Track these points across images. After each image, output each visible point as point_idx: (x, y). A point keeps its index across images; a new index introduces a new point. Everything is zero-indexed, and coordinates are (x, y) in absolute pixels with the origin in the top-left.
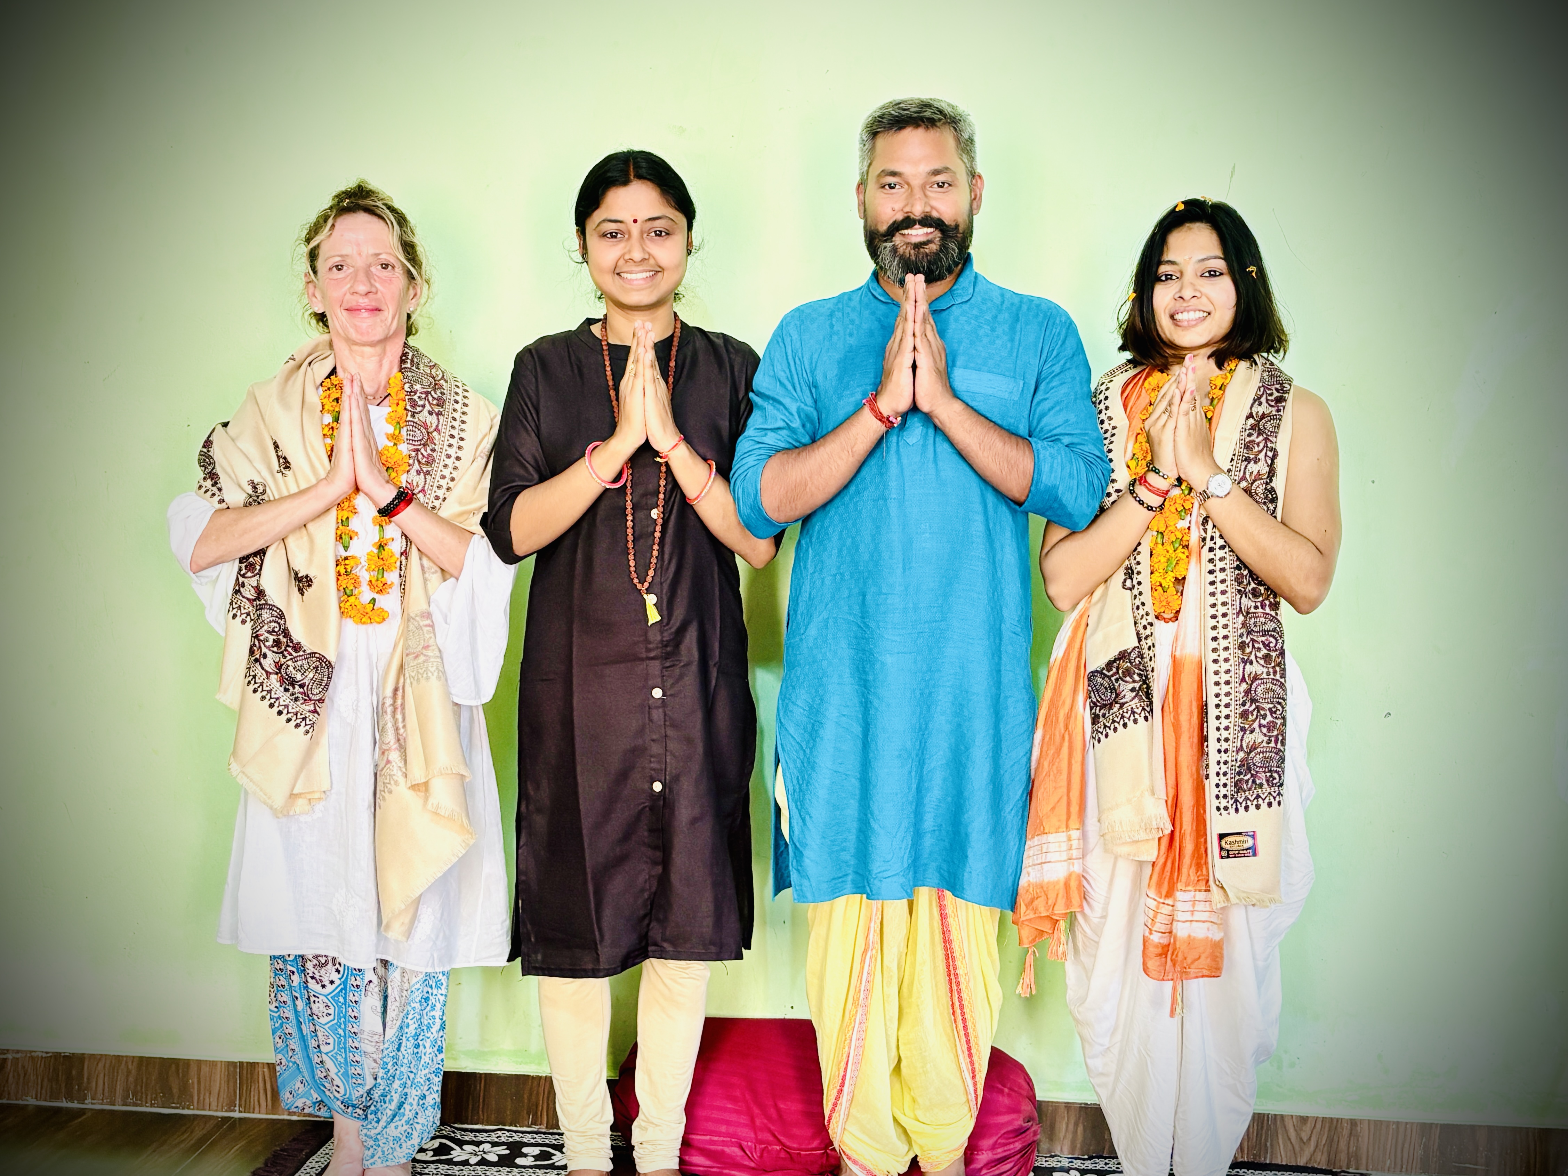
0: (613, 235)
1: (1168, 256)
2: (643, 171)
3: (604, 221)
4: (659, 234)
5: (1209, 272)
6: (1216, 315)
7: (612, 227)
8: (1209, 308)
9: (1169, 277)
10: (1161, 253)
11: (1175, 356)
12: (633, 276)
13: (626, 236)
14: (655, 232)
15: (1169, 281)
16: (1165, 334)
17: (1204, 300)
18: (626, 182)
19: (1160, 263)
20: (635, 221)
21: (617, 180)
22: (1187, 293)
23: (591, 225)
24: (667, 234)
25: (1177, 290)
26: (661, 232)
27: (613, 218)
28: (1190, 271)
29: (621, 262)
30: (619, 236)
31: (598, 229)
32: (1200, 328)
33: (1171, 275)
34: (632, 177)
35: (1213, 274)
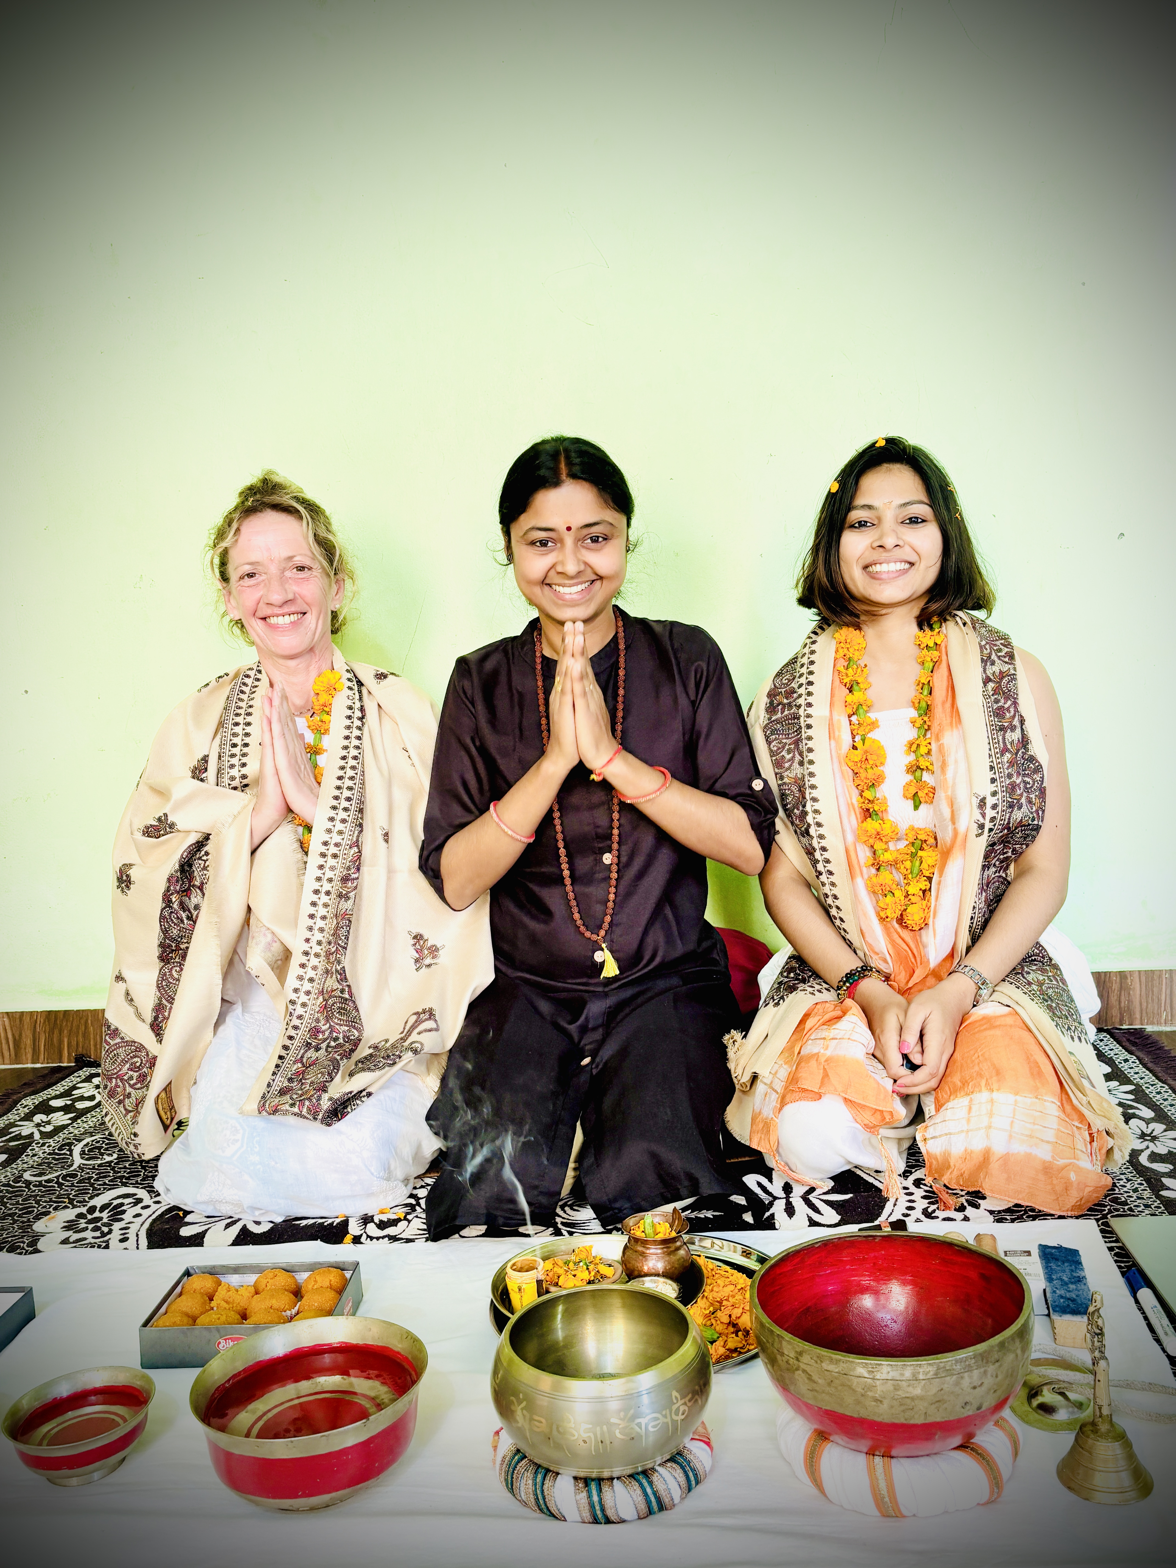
0: (544, 543)
1: (861, 500)
2: (576, 469)
3: (533, 529)
5: (910, 519)
6: (921, 567)
7: (543, 535)
8: (913, 558)
9: (862, 524)
10: (853, 497)
11: (868, 613)
12: (566, 590)
13: (558, 545)
15: (863, 529)
16: (856, 586)
17: (907, 549)
18: (556, 483)
19: (849, 508)
20: (569, 528)
21: (547, 481)
22: (889, 542)
23: (516, 531)
24: (605, 539)
25: (876, 537)
27: (544, 525)
28: (889, 516)
29: (552, 573)
31: (525, 537)
32: (901, 581)
33: (866, 522)
34: (564, 476)
35: (914, 521)
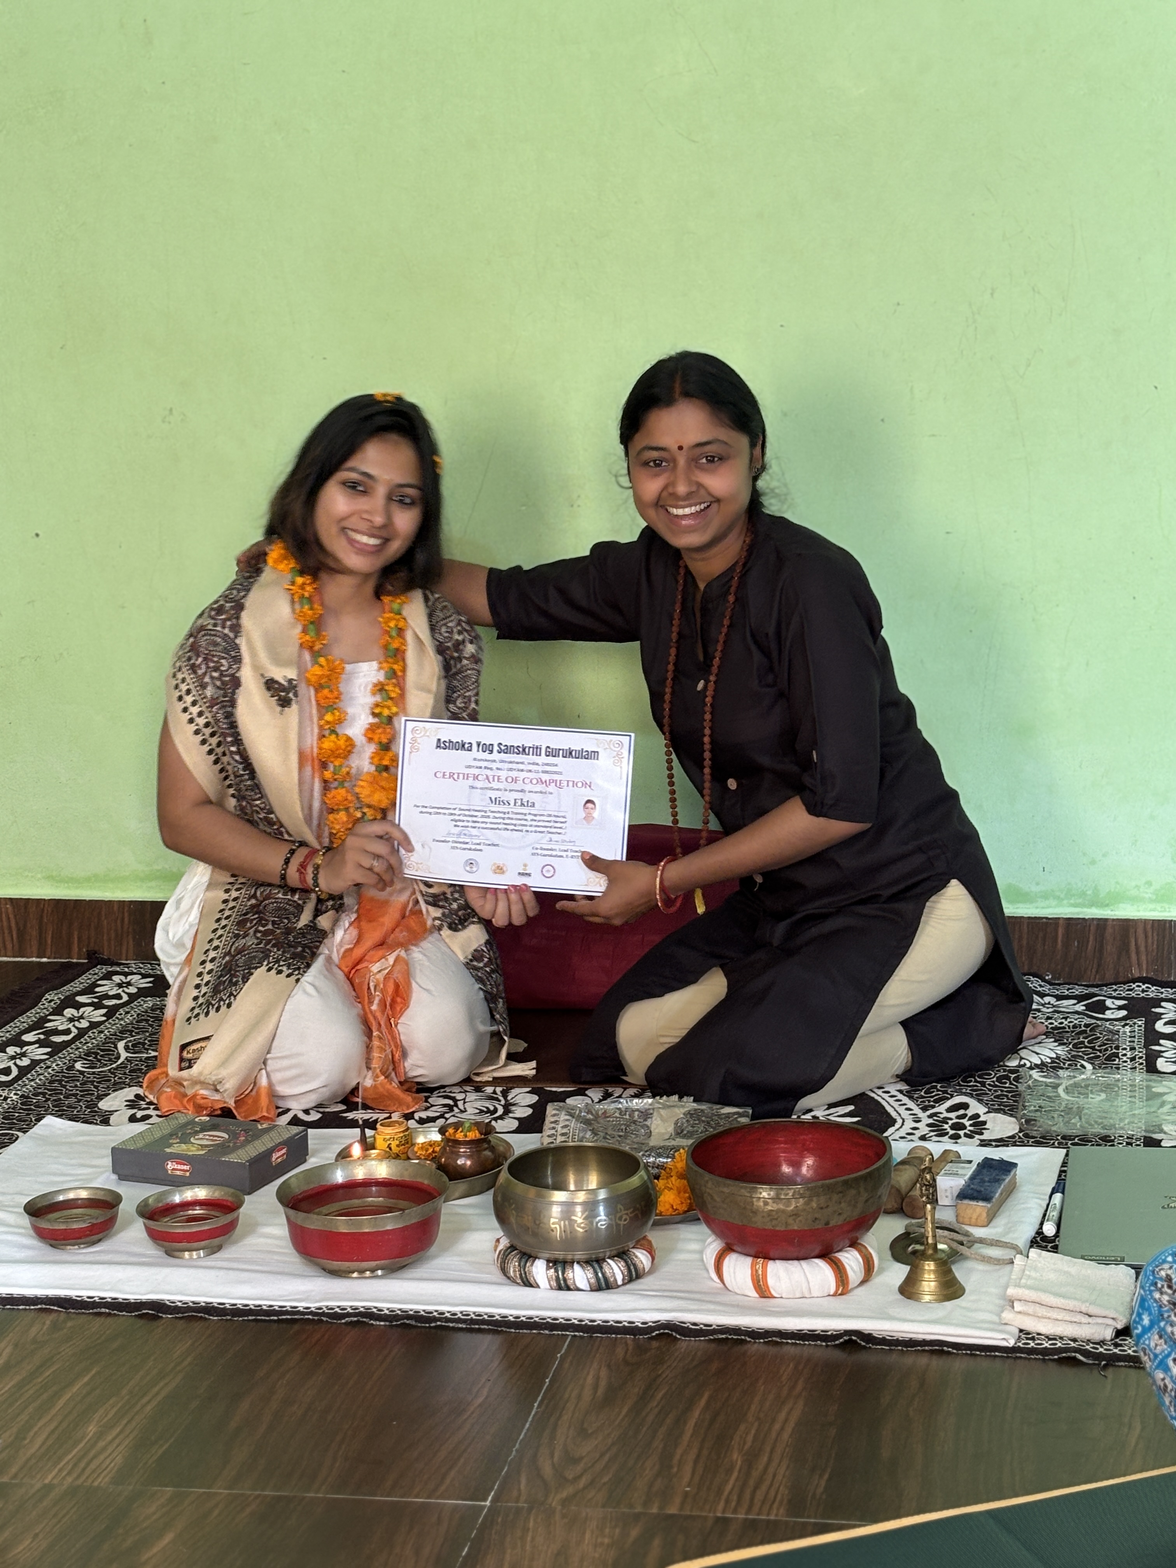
0: (657, 463)
2: (691, 387)
3: (647, 448)
4: (711, 460)
7: (656, 454)
13: (672, 465)
14: (707, 457)
18: (671, 402)
20: (680, 448)
21: (662, 401)
23: (632, 451)
26: (713, 457)
27: (657, 445)
29: (666, 493)
30: (664, 464)
31: (642, 456)
34: (677, 395)
